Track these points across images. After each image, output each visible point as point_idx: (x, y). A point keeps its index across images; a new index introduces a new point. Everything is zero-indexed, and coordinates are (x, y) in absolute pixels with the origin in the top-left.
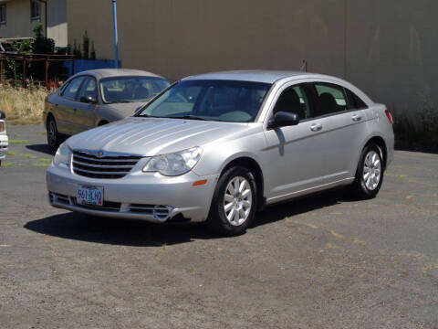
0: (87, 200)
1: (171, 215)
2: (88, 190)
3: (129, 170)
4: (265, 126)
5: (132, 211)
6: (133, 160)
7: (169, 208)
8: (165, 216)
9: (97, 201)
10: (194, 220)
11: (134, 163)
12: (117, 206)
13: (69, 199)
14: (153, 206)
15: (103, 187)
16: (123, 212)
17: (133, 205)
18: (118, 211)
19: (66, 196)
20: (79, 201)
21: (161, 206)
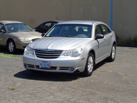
0: (44, 66)
1: (75, 70)
2: (44, 63)
3: (59, 55)
4: (94, 39)
5: (61, 69)
6: (60, 52)
7: (74, 68)
8: (73, 71)
9: (48, 67)
10: (81, 71)
11: (61, 53)
12: (55, 68)
13: (35, 66)
14: (69, 67)
15: (50, 61)
16: (57, 70)
17: (61, 67)
18: (56, 70)
19: (33, 65)
20: (40, 67)
21: (72, 67)
